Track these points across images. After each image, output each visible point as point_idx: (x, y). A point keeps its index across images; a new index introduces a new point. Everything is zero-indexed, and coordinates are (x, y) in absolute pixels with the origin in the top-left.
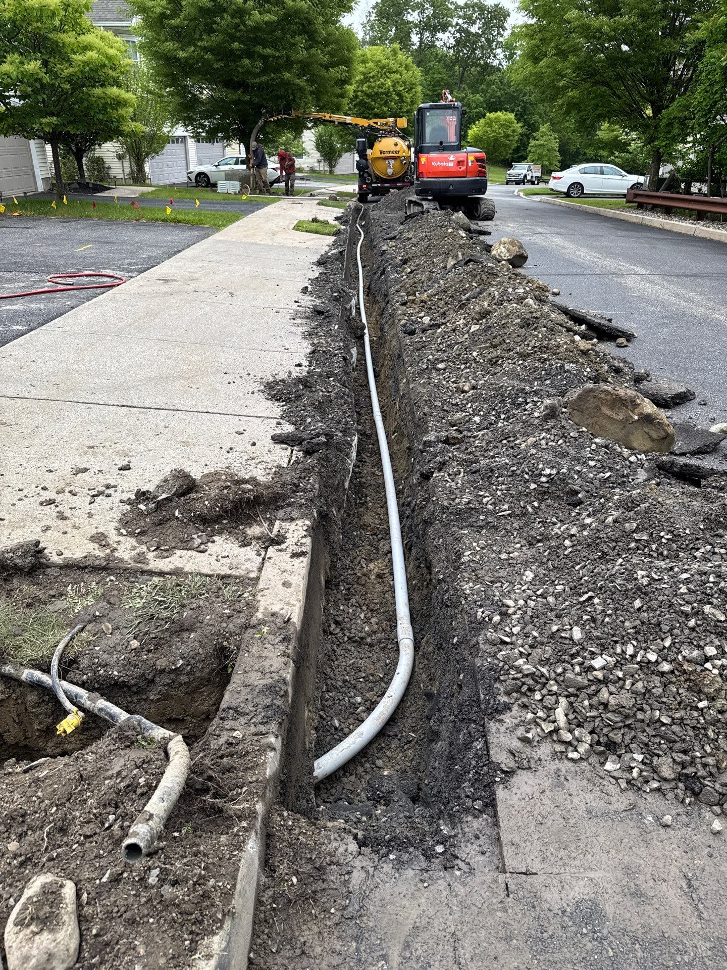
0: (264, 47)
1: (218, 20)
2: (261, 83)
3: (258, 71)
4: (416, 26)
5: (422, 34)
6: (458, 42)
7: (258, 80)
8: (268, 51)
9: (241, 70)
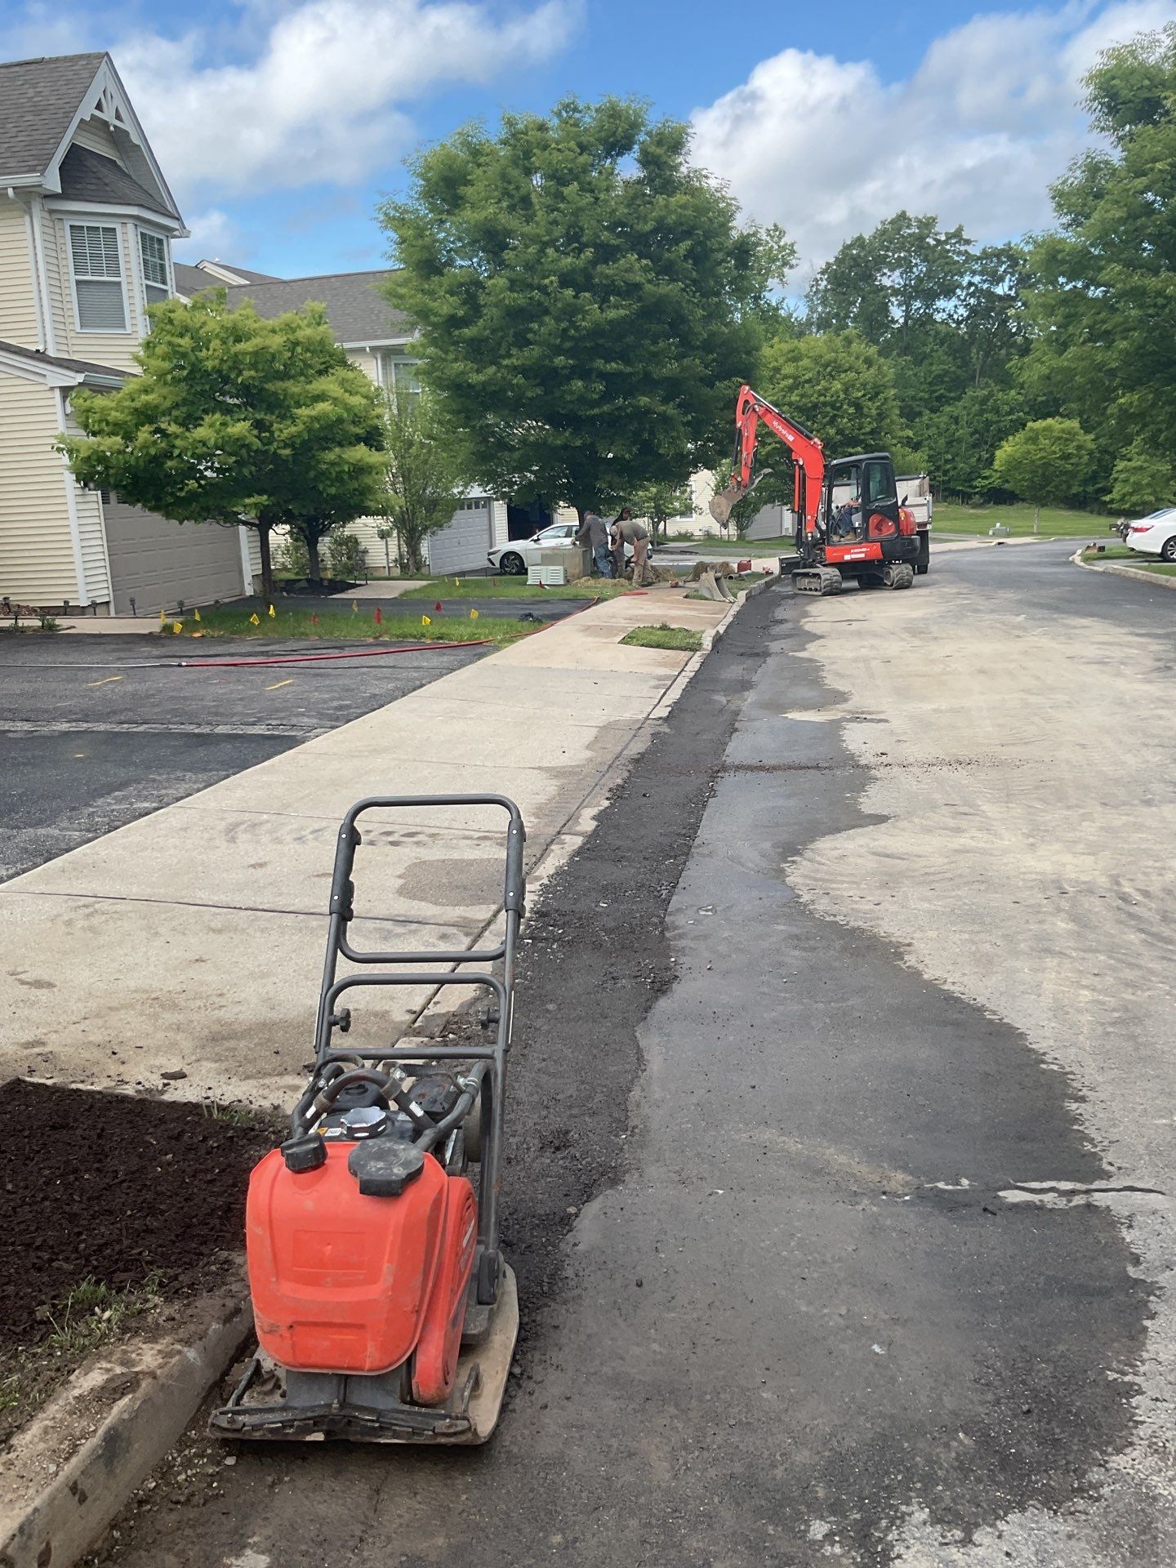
0: (607, 361)
1: (535, 326)
2: (601, 415)
3: (595, 396)
4: (896, 292)
5: (908, 305)
6: (973, 311)
7: (596, 411)
8: (613, 366)
9: (568, 398)
